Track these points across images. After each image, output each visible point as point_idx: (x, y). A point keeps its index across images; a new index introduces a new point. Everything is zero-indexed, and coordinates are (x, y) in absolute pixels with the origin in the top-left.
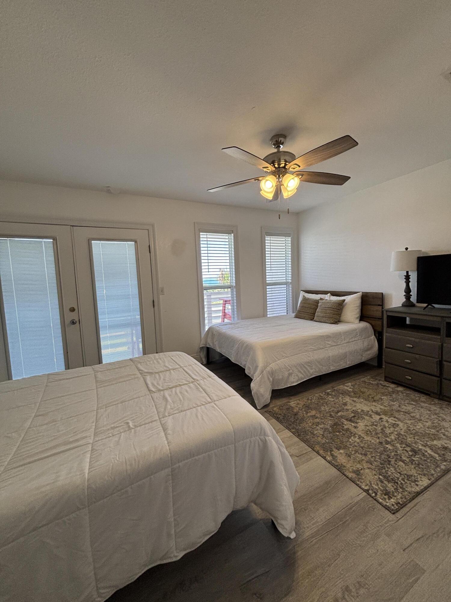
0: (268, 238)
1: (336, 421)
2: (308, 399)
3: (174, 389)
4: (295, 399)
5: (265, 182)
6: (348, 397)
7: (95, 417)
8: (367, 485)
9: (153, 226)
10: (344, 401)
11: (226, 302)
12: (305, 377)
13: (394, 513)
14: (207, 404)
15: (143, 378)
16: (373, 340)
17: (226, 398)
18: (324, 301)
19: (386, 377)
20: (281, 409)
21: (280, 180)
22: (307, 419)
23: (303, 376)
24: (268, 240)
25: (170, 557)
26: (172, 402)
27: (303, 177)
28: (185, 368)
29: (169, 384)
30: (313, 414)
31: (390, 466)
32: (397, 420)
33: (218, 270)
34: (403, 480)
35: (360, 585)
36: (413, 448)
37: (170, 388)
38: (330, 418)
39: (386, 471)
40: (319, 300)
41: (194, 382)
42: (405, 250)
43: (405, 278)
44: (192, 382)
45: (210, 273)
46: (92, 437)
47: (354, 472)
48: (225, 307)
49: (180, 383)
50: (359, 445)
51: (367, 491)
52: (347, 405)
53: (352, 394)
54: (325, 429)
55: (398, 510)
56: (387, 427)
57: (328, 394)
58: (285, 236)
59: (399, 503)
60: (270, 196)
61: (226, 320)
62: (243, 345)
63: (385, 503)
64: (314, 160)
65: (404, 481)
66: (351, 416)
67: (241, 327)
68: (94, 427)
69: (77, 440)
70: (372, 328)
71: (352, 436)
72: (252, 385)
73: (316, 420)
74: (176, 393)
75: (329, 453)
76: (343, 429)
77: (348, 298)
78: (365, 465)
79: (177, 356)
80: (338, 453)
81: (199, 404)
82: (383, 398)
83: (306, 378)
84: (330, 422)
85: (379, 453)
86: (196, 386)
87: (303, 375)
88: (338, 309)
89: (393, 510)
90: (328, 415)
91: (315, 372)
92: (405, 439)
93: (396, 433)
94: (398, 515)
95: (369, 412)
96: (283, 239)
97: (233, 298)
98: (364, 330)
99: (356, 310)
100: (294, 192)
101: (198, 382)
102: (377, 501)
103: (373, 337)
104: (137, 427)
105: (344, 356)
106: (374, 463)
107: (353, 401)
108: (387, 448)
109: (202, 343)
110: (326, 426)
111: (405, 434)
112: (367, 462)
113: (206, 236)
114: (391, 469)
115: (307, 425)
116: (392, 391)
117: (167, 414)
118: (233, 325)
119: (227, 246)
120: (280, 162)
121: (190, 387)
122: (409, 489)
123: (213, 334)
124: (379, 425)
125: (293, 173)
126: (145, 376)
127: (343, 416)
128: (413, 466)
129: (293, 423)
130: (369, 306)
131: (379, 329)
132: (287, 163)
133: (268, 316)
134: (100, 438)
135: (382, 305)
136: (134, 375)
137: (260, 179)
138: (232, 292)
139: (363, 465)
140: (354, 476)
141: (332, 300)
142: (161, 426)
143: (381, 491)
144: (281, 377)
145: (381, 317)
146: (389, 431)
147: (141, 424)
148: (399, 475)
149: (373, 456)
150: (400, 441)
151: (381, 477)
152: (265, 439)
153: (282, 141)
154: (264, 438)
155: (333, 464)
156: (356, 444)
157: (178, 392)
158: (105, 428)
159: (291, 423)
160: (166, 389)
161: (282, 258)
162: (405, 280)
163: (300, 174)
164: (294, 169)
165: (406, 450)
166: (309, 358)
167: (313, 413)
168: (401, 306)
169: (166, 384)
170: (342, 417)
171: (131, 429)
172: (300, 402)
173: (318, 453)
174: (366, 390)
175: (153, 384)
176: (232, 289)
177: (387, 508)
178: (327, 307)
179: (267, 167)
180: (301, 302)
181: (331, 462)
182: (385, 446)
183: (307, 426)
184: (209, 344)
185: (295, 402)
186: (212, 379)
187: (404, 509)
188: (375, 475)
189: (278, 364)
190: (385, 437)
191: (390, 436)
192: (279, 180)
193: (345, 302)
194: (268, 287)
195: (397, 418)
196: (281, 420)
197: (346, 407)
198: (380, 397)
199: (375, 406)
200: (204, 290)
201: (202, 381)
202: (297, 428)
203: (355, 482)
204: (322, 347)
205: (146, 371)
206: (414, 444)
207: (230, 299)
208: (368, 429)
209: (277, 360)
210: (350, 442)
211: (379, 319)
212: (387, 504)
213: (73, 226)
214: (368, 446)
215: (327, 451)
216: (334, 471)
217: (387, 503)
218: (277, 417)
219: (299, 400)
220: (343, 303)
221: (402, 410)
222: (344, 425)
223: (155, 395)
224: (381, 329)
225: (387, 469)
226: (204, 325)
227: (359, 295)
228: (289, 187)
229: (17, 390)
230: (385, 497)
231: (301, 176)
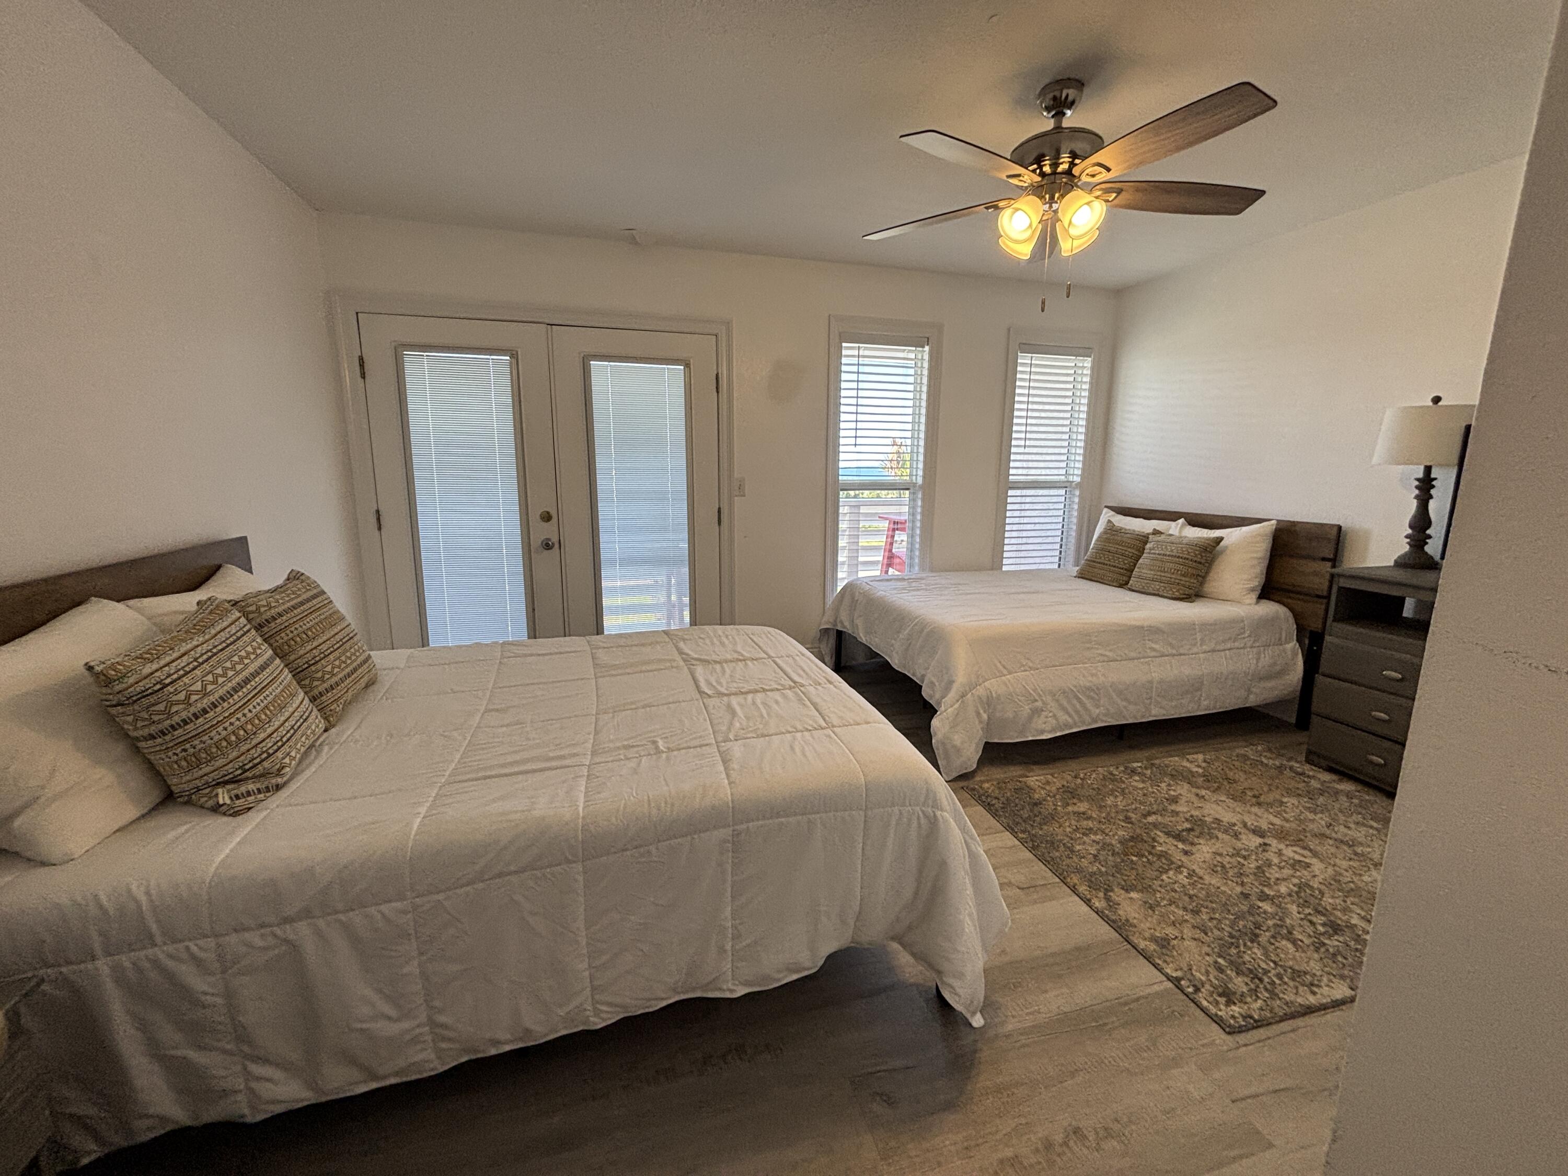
0: (1024, 358)
1: (1138, 831)
2: (1076, 777)
3: (750, 697)
4: (1041, 772)
5: (1014, 213)
6: (1186, 786)
7: (593, 725)
8: (1181, 969)
9: (728, 324)
10: (1172, 793)
11: (896, 526)
12: (1075, 723)
13: (1229, 1033)
14: (816, 729)
15: (689, 668)
16: (1289, 653)
17: (858, 724)
18: (1163, 537)
19: (1309, 753)
20: (999, 788)
21: (1055, 206)
22: (1063, 817)
23: (1070, 720)
24: (1023, 364)
25: (720, 989)
26: (745, 717)
27: (1120, 197)
28: (777, 660)
29: (741, 685)
30: (1082, 810)
31: (1255, 944)
32: (1309, 854)
33: (889, 441)
34: (1279, 976)
35: (1109, 1133)
36: (1332, 918)
37: (742, 693)
38: (1123, 824)
39: (1240, 951)
40: (1148, 534)
41: (794, 687)
42: (1431, 404)
43: (1417, 487)
44: (790, 688)
45: (858, 449)
46: (589, 757)
47: (1153, 939)
48: (893, 537)
49: (764, 686)
50: (1184, 891)
51: (1176, 981)
52: (1177, 802)
53: (1200, 780)
54: (1104, 844)
55: (1244, 1028)
56: (1275, 865)
57: (1134, 771)
58: (1076, 356)
59: (1251, 1017)
60: (1024, 251)
61: (891, 571)
62: (922, 631)
63: (1215, 1010)
64: (1151, 151)
65: (1281, 978)
66: (1180, 828)
67: (926, 590)
68: (592, 741)
69: (562, 757)
70: (1291, 620)
71: (1171, 869)
72: (935, 722)
73: (1085, 822)
74: (754, 703)
75: (1101, 895)
76: (1153, 851)
77: (1231, 536)
78: (1188, 932)
79: (763, 636)
80: (1122, 897)
81: (800, 727)
82: (1285, 800)
83: (1079, 727)
84: (1121, 833)
85: (1232, 915)
86: (796, 693)
87: (1070, 716)
88: (1200, 563)
89: (1230, 1026)
90: (1121, 818)
91: (1105, 715)
92: (1316, 898)
93: (1296, 881)
94: (1242, 1038)
95: (1235, 825)
96: (1069, 361)
97: (913, 515)
98: (1267, 623)
99: (1253, 566)
100: (1091, 238)
101: (802, 688)
102: (1195, 1003)
103: (1292, 645)
104: (672, 751)
105: (1195, 686)
106: (1213, 933)
107: (1197, 795)
108: (1259, 907)
109: (825, 619)
110: (1108, 840)
111: (1323, 887)
112: (1194, 927)
113: (856, 352)
114: (1256, 950)
115: (1062, 830)
116: (1320, 789)
117: (731, 737)
118: (905, 583)
119: (911, 379)
120: (1058, 158)
121: (785, 697)
122: (1289, 997)
123: (853, 598)
124: (1254, 857)
125: (1090, 188)
126: (693, 665)
127: (1160, 823)
128: (1316, 956)
129: (1024, 821)
130: (1294, 561)
131: (1316, 625)
132: (1077, 161)
133: (1005, 568)
134: (603, 760)
135: (1335, 560)
136: (670, 661)
137: (1001, 204)
138: (913, 500)
139: (1182, 932)
140: (1152, 948)
141: (1186, 537)
142: (718, 755)
143: (1211, 986)
144: (1010, 715)
145: (1325, 593)
146: (1277, 875)
147: (682, 746)
148: (1272, 965)
149: (1215, 919)
150: (1301, 901)
151: (1220, 960)
152: (935, 815)
153: (1070, 98)
154: (933, 812)
155: (1107, 916)
156: (1176, 886)
157: (758, 701)
158: (611, 745)
159: (1021, 821)
160: (733, 694)
161: (1061, 415)
162: (1417, 492)
163: (1116, 188)
164: (1093, 176)
165: (1311, 922)
166: (1094, 679)
167: (1083, 807)
168: (1392, 563)
169: (735, 685)
170: (1155, 825)
171: (659, 753)
172: (1055, 780)
173: (1074, 890)
174: (1241, 776)
175: (709, 683)
176: (914, 493)
177: (1218, 1021)
178: (1168, 553)
179: (1019, 175)
180: (1099, 537)
181: (1102, 912)
182: (1254, 904)
183: (1060, 831)
184: (842, 622)
185: (1042, 778)
186: (835, 687)
187: (1261, 1030)
188: (1208, 955)
189: (1006, 685)
190: (1261, 884)
191: (1276, 884)
192: (1051, 207)
193: (1222, 543)
194: (1010, 493)
195: (1311, 850)
196: (997, 810)
197: (1173, 807)
198: (1278, 797)
199: (1256, 815)
200: (842, 490)
201: (811, 689)
202: (1034, 832)
203: (1151, 960)
204: (1133, 654)
205: (696, 656)
206: (1339, 914)
207: (906, 518)
208: (1219, 862)
209: (1005, 672)
210: (1162, 880)
211: (1318, 596)
212: (1220, 1013)
213: (552, 325)
214: (1208, 895)
215: (1099, 889)
216: (1105, 931)
217: (1220, 1010)
218: (989, 804)
219: (1052, 775)
220: (1215, 547)
221: (1334, 835)
222: (1156, 844)
223: (711, 702)
224: (1320, 626)
225: (1242, 949)
226: (835, 579)
227: (1268, 528)
228: (1075, 226)
229: (449, 664)
230: (1219, 999)
231: (1114, 195)
